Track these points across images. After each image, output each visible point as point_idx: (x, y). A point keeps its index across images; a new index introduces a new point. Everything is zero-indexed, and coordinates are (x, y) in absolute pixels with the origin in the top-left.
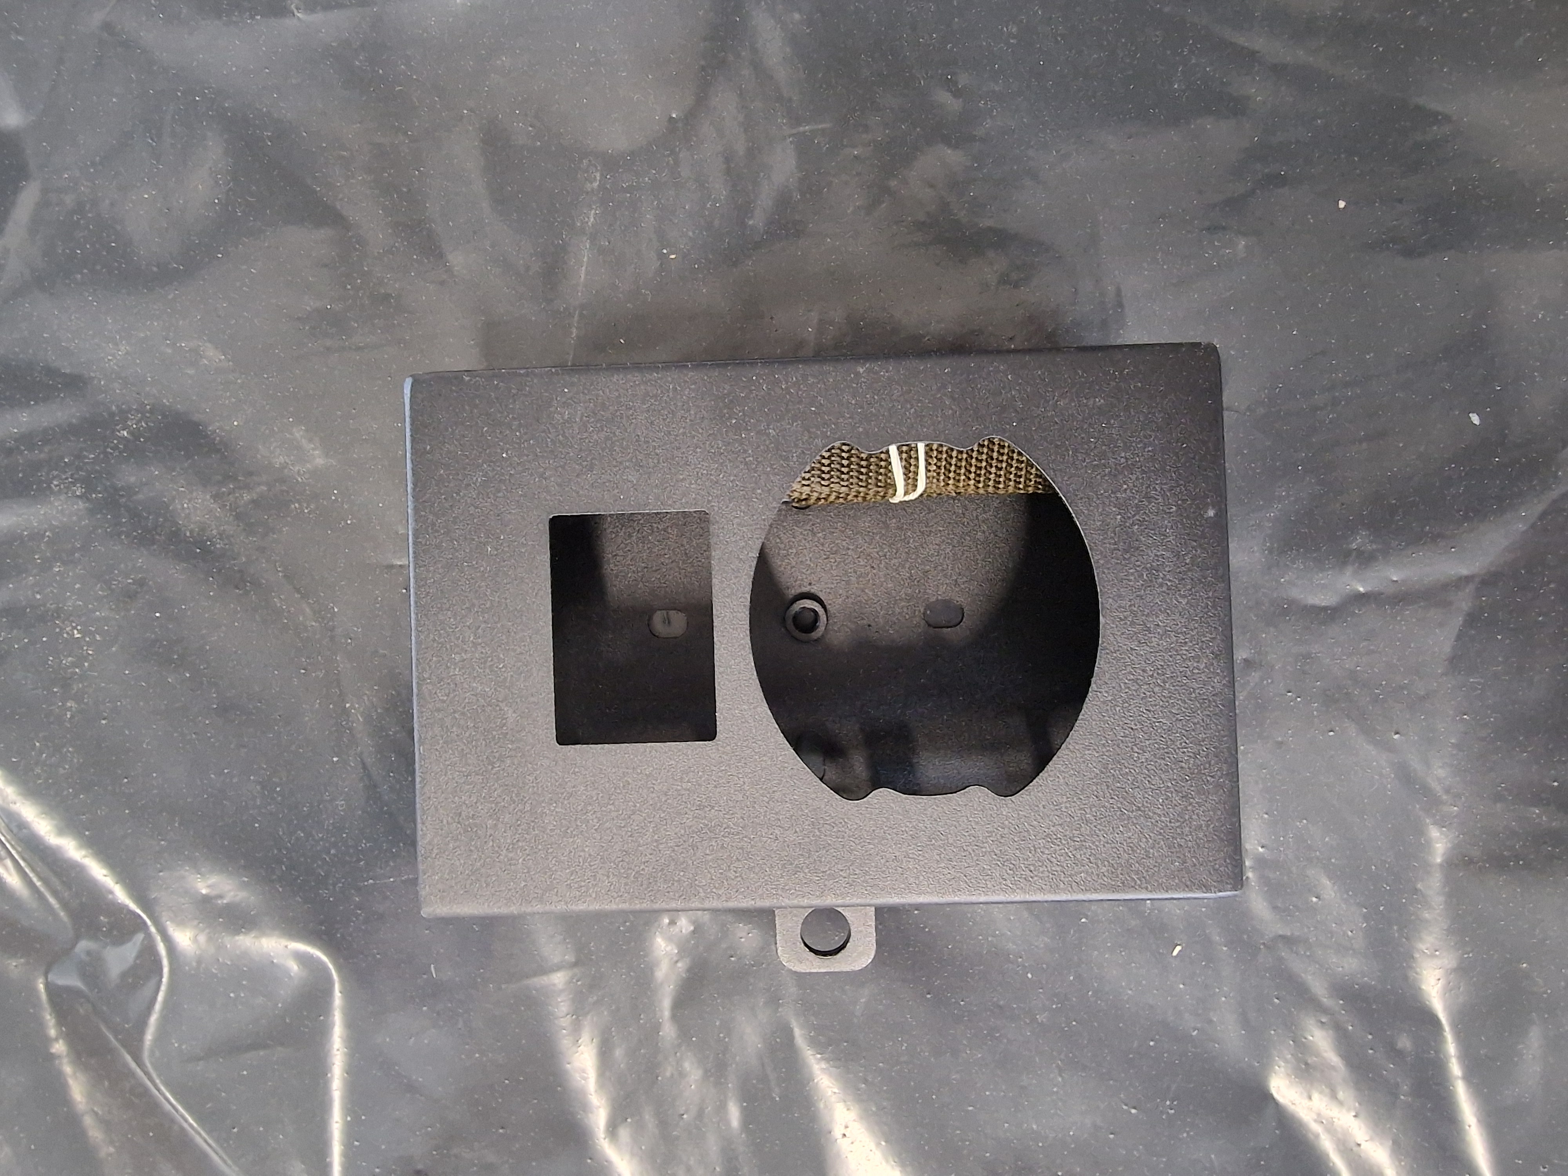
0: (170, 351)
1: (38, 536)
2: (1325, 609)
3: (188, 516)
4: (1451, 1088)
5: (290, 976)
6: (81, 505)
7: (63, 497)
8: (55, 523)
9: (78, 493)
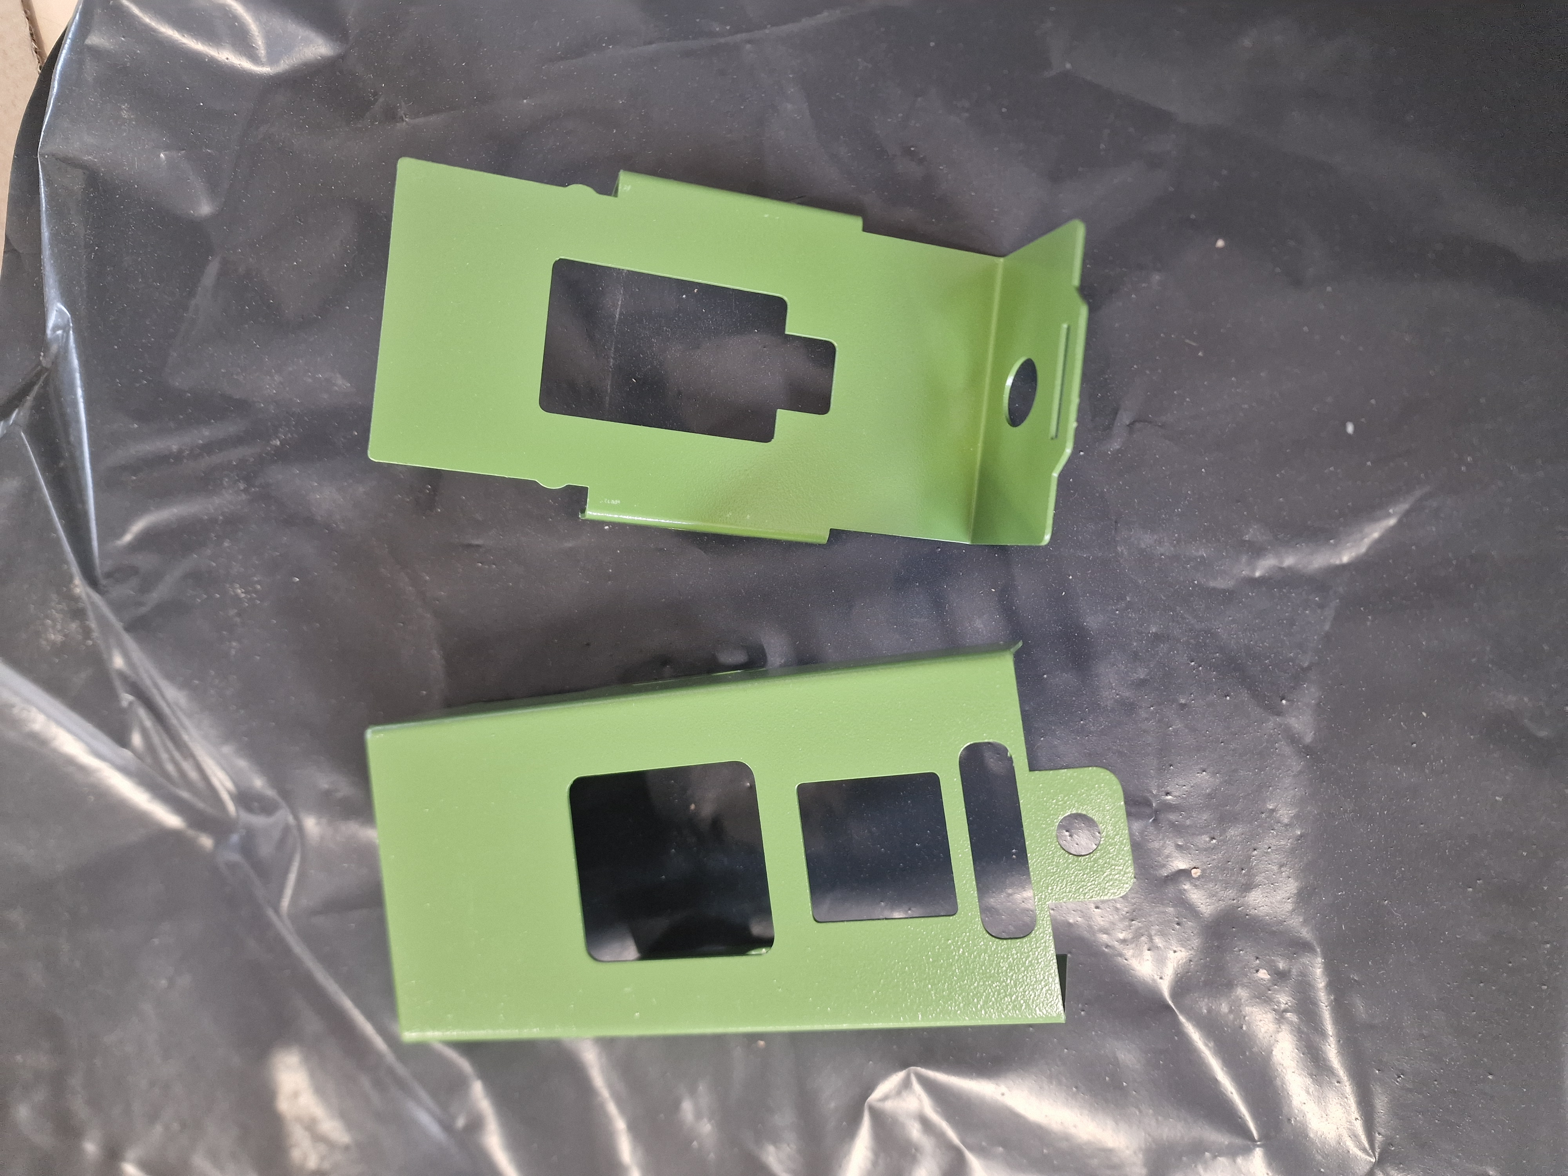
0: (310, 380)
1: (213, 521)
2: (1224, 591)
3: (318, 505)
6: (244, 497)
7: (230, 491)
8: (226, 510)
9: (242, 488)
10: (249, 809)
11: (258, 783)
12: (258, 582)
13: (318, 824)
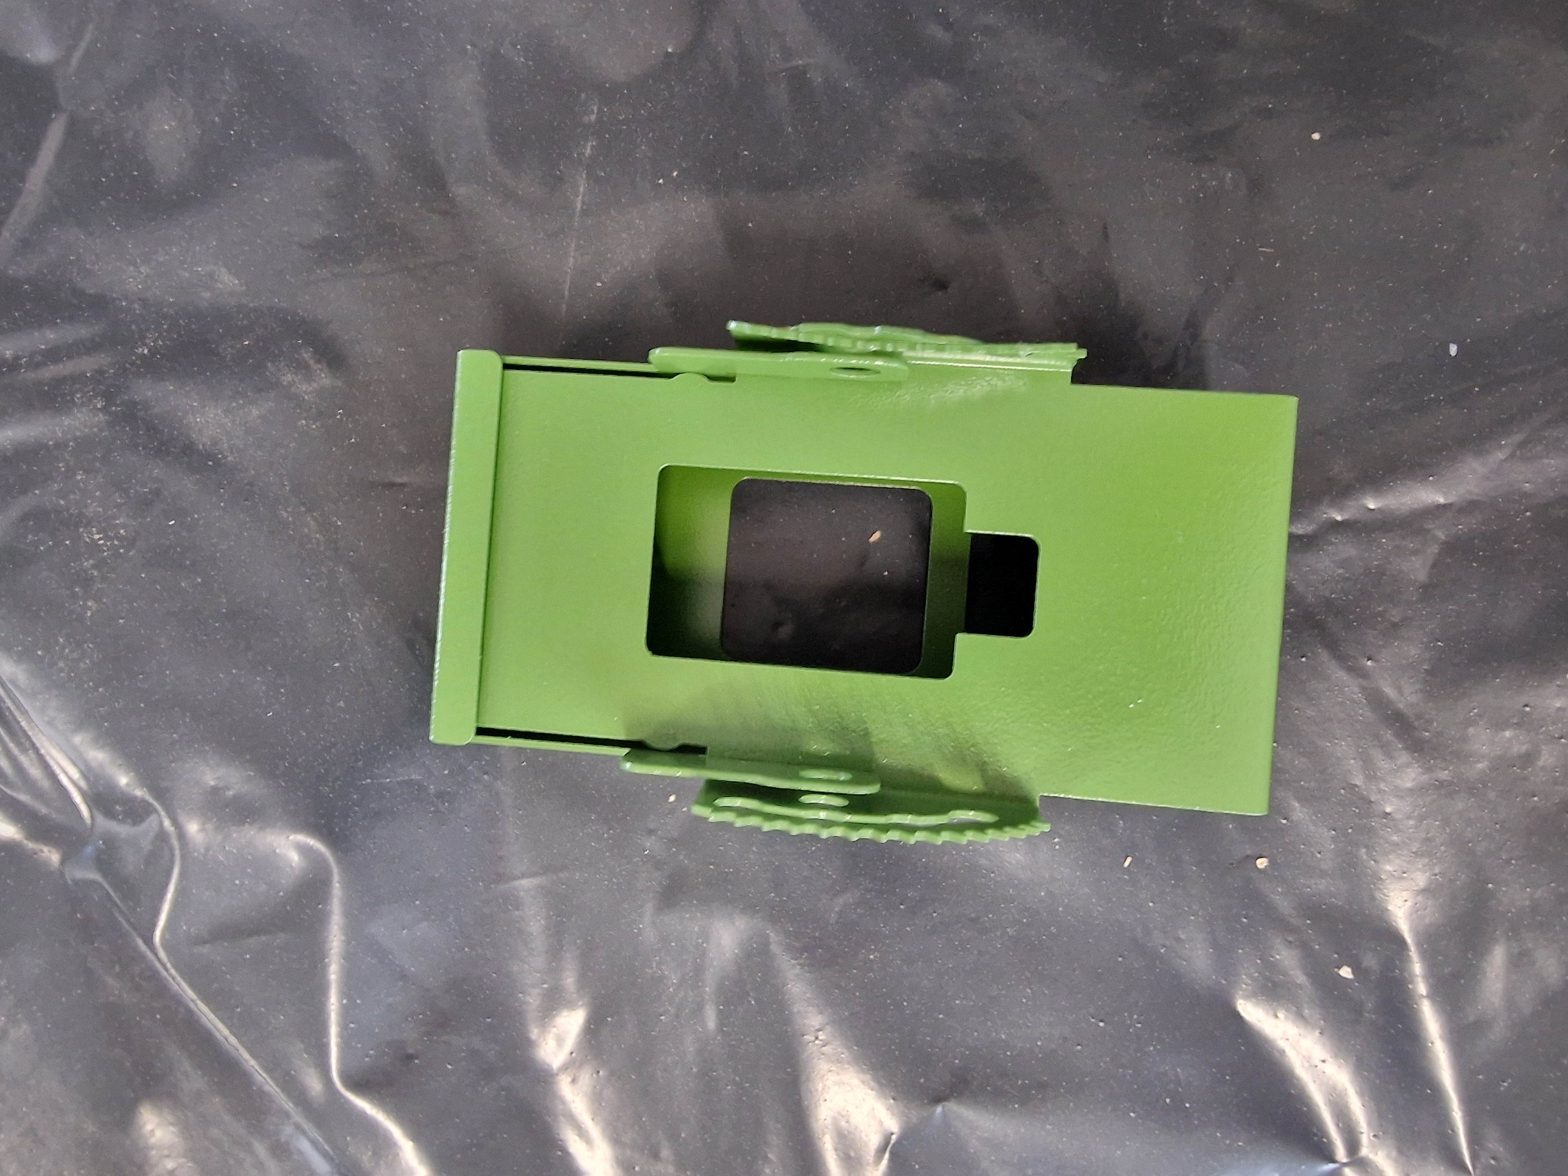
0: (186, 274)
1: (61, 445)
2: (1301, 537)
3: (200, 431)
4: (1415, 1006)
5: (292, 866)
6: (102, 417)
7: (84, 410)
8: (78, 434)
9: (99, 406)
10: (110, 814)
11: (123, 780)
12: (124, 526)
13: (202, 830)
